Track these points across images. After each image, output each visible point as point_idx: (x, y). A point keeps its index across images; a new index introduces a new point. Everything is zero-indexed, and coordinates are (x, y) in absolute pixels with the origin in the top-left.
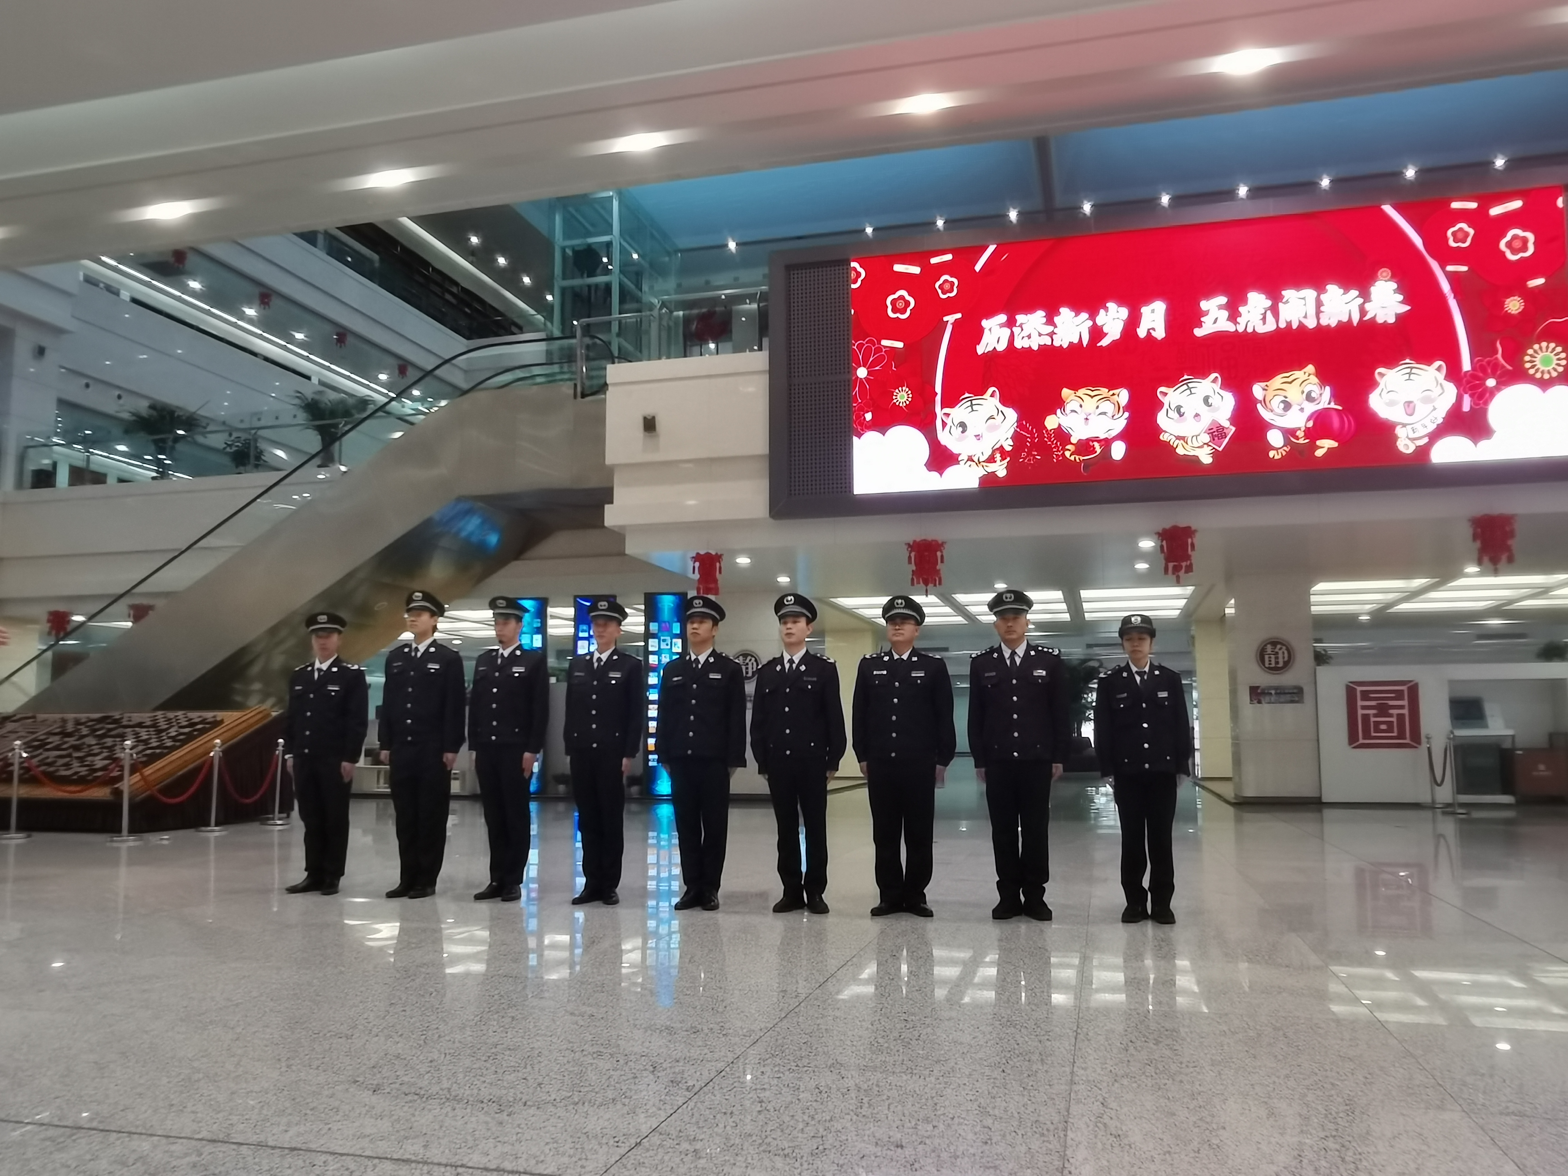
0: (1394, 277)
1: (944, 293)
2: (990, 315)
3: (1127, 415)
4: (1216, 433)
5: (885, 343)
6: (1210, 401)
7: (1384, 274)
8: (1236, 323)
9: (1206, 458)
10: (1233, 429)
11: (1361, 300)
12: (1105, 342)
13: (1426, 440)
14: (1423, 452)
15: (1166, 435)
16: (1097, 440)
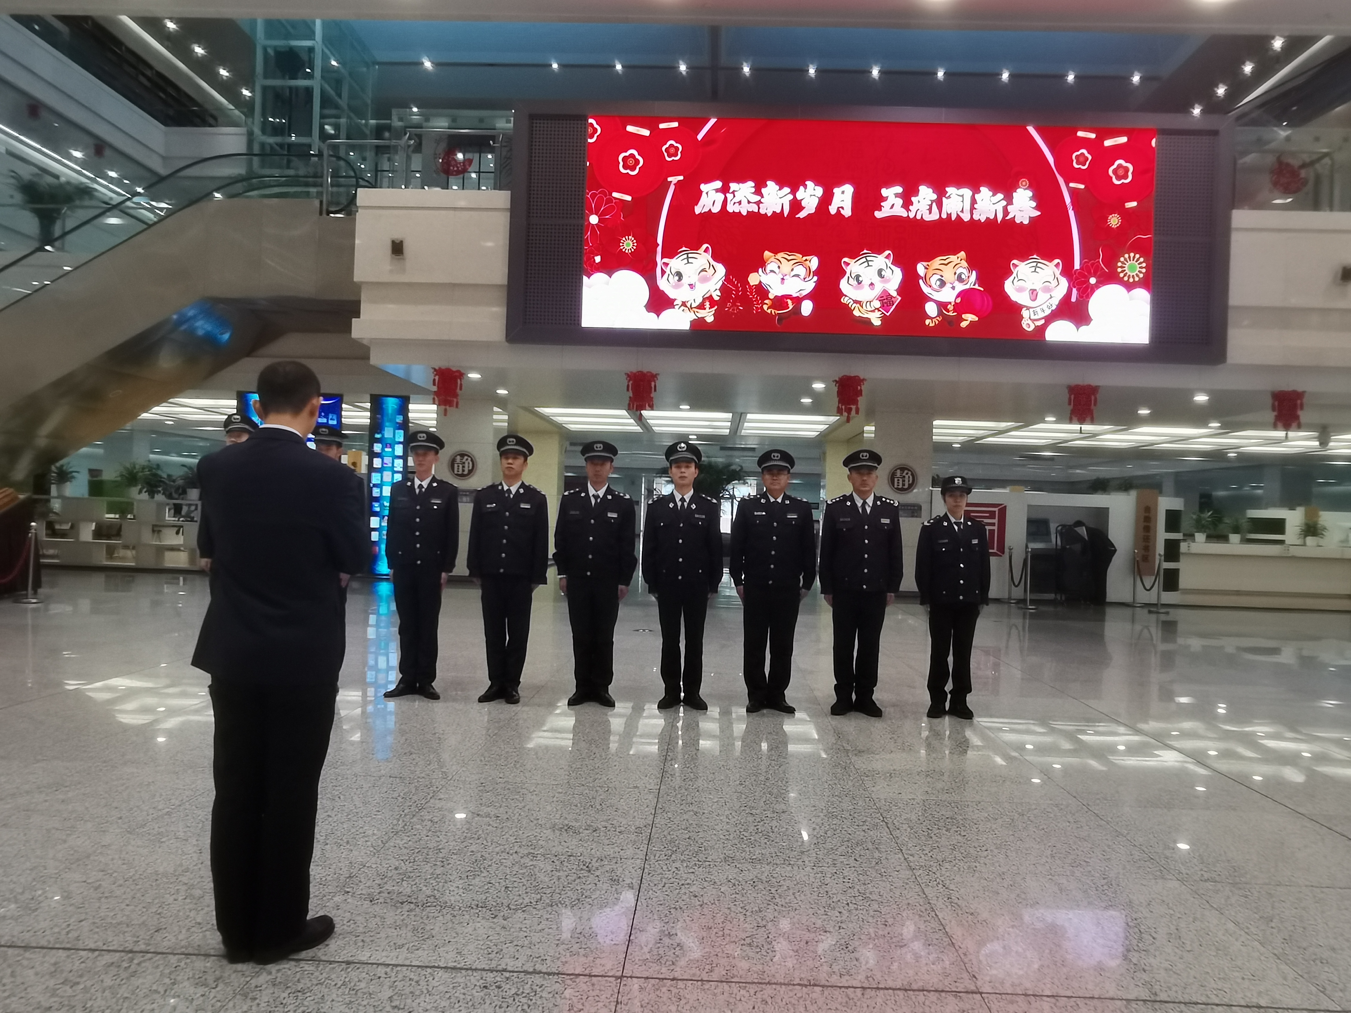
0: (1030, 187)
1: (669, 156)
2: (708, 181)
3: (815, 278)
4: (885, 299)
5: (615, 195)
6: (883, 273)
7: (1024, 183)
8: (908, 210)
9: (877, 322)
10: (900, 298)
11: (1004, 203)
12: (802, 215)
13: (1043, 322)
14: (1041, 330)
15: (847, 298)
16: (789, 297)
